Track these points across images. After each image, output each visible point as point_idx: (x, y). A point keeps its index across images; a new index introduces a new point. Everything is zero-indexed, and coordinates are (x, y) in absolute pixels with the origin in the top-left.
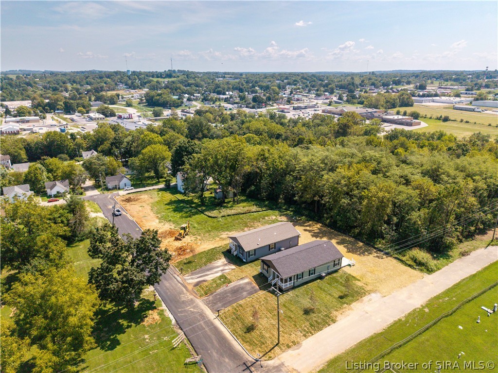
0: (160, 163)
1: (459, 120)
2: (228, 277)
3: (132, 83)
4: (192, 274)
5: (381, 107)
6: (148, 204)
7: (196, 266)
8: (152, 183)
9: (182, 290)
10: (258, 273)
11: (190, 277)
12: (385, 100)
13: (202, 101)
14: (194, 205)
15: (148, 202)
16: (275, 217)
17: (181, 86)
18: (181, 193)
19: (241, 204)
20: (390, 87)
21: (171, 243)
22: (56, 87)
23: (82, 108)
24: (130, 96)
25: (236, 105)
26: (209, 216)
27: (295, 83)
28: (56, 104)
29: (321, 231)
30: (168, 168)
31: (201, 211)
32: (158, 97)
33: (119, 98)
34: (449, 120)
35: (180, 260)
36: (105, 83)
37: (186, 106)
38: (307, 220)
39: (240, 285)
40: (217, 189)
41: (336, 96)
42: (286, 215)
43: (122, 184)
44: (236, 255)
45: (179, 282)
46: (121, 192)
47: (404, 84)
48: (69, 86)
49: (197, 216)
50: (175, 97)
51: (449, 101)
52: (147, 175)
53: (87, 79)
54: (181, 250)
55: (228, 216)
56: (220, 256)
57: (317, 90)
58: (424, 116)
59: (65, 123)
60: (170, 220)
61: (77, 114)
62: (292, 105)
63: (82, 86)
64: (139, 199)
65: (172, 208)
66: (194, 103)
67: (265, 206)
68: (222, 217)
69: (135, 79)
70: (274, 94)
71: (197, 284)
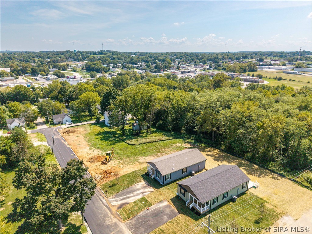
0: (92, 106)
1: (288, 79)
2: (149, 200)
3: (77, 57)
4: (116, 196)
5: (237, 72)
6: (82, 135)
7: (119, 188)
8: (87, 119)
9: (107, 212)
10: (175, 196)
11: (114, 199)
12: (239, 67)
13: (122, 68)
14: (117, 135)
15: (82, 133)
16: (181, 144)
17: (109, 59)
18: (107, 126)
19: (153, 134)
20: (241, 60)
21: (98, 167)
22: (27, 60)
23: (43, 72)
24: (76, 65)
25: (144, 71)
26: (129, 144)
27: (181, 57)
28: (26, 69)
29: (220, 155)
30: (98, 109)
31: (122, 140)
32: (93, 66)
33: (68, 67)
34: (282, 80)
35: (105, 183)
36: (60, 57)
37: (112, 71)
38: (207, 147)
39: (160, 208)
40: (134, 123)
41: (207, 65)
42: (189, 143)
43: (64, 120)
44: (154, 178)
45: (105, 205)
46: (63, 126)
47: (250, 58)
48: (36, 59)
49: (119, 144)
50: (105, 66)
51: (280, 68)
52: (82, 114)
53: (48, 55)
54: (106, 174)
55: (144, 143)
56: (140, 179)
57: (195, 62)
58: (265, 77)
59: (31, 81)
60: (99, 147)
61: (40, 76)
62: (180, 71)
63: (45, 59)
64: (76, 131)
65: (101, 138)
66: (117, 69)
67: (172, 136)
68: (139, 144)
69: (79, 55)
70: (168, 64)
71: (120, 207)
